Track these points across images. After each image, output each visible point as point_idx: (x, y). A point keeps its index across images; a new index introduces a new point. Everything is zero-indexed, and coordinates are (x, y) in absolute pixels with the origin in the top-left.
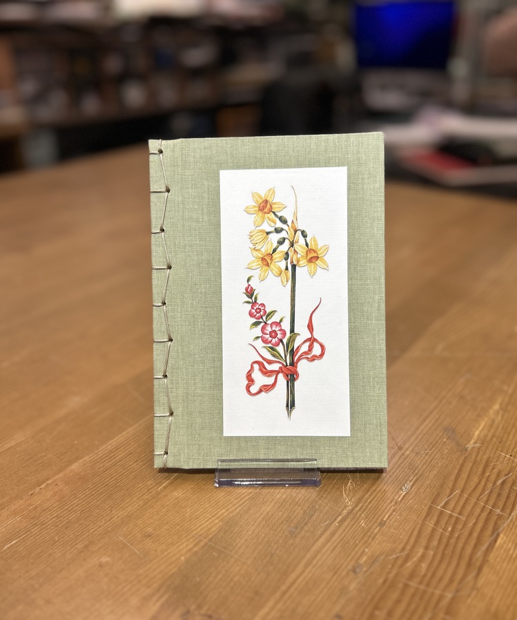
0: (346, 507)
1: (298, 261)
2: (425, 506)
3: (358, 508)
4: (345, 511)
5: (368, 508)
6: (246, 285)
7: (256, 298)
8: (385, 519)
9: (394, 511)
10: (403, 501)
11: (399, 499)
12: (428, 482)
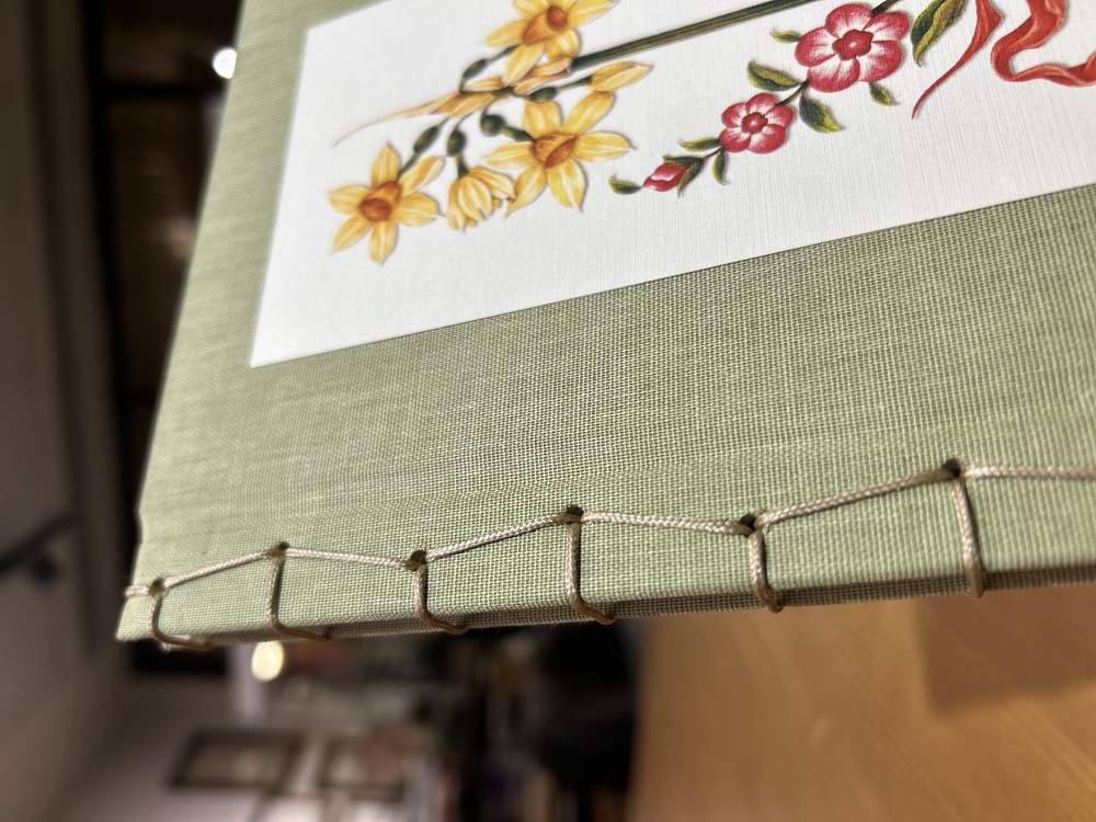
1: (561, 56)
6: (651, 190)
7: (702, 145)
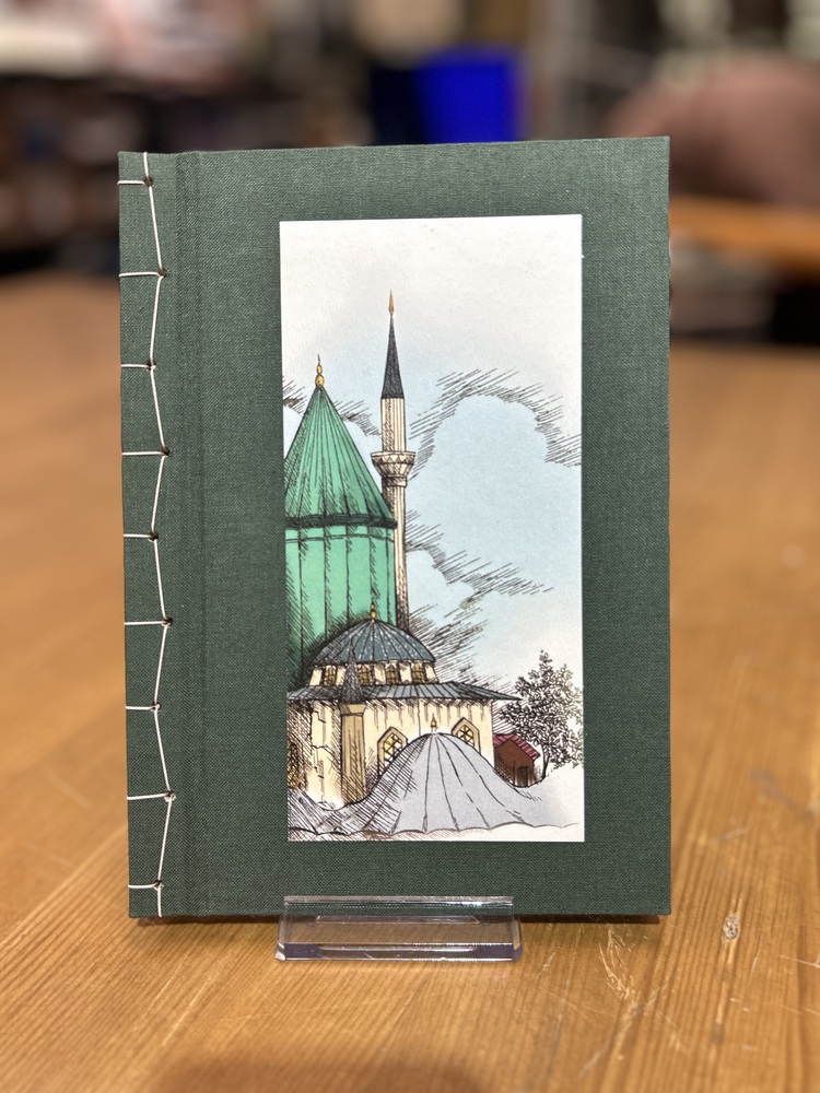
0: (623, 1003)
2: (789, 967)
3: (651, 1003)
4: (626, 1017)
5: (673, 999)
8: (719, 1020)
9: (730, 993)
10: (739, 963)
11: (730, 961)
12: (771, 906)
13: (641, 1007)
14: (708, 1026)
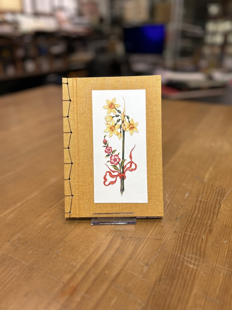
13: (170, 202)
14: (181, 205)
